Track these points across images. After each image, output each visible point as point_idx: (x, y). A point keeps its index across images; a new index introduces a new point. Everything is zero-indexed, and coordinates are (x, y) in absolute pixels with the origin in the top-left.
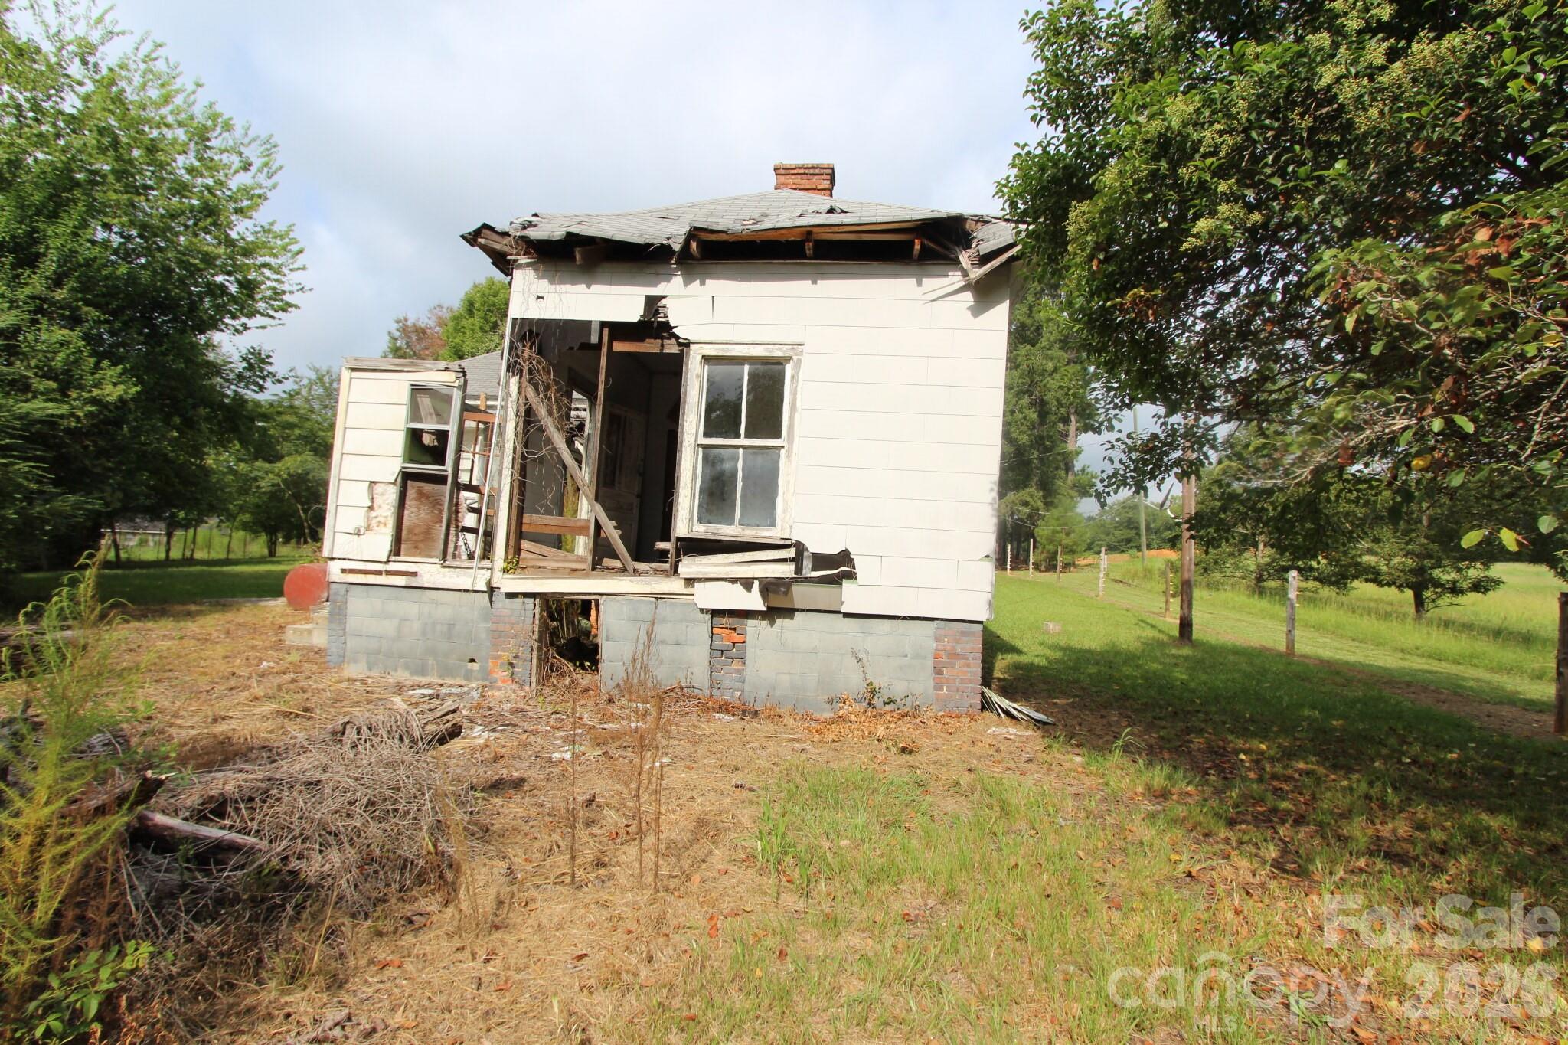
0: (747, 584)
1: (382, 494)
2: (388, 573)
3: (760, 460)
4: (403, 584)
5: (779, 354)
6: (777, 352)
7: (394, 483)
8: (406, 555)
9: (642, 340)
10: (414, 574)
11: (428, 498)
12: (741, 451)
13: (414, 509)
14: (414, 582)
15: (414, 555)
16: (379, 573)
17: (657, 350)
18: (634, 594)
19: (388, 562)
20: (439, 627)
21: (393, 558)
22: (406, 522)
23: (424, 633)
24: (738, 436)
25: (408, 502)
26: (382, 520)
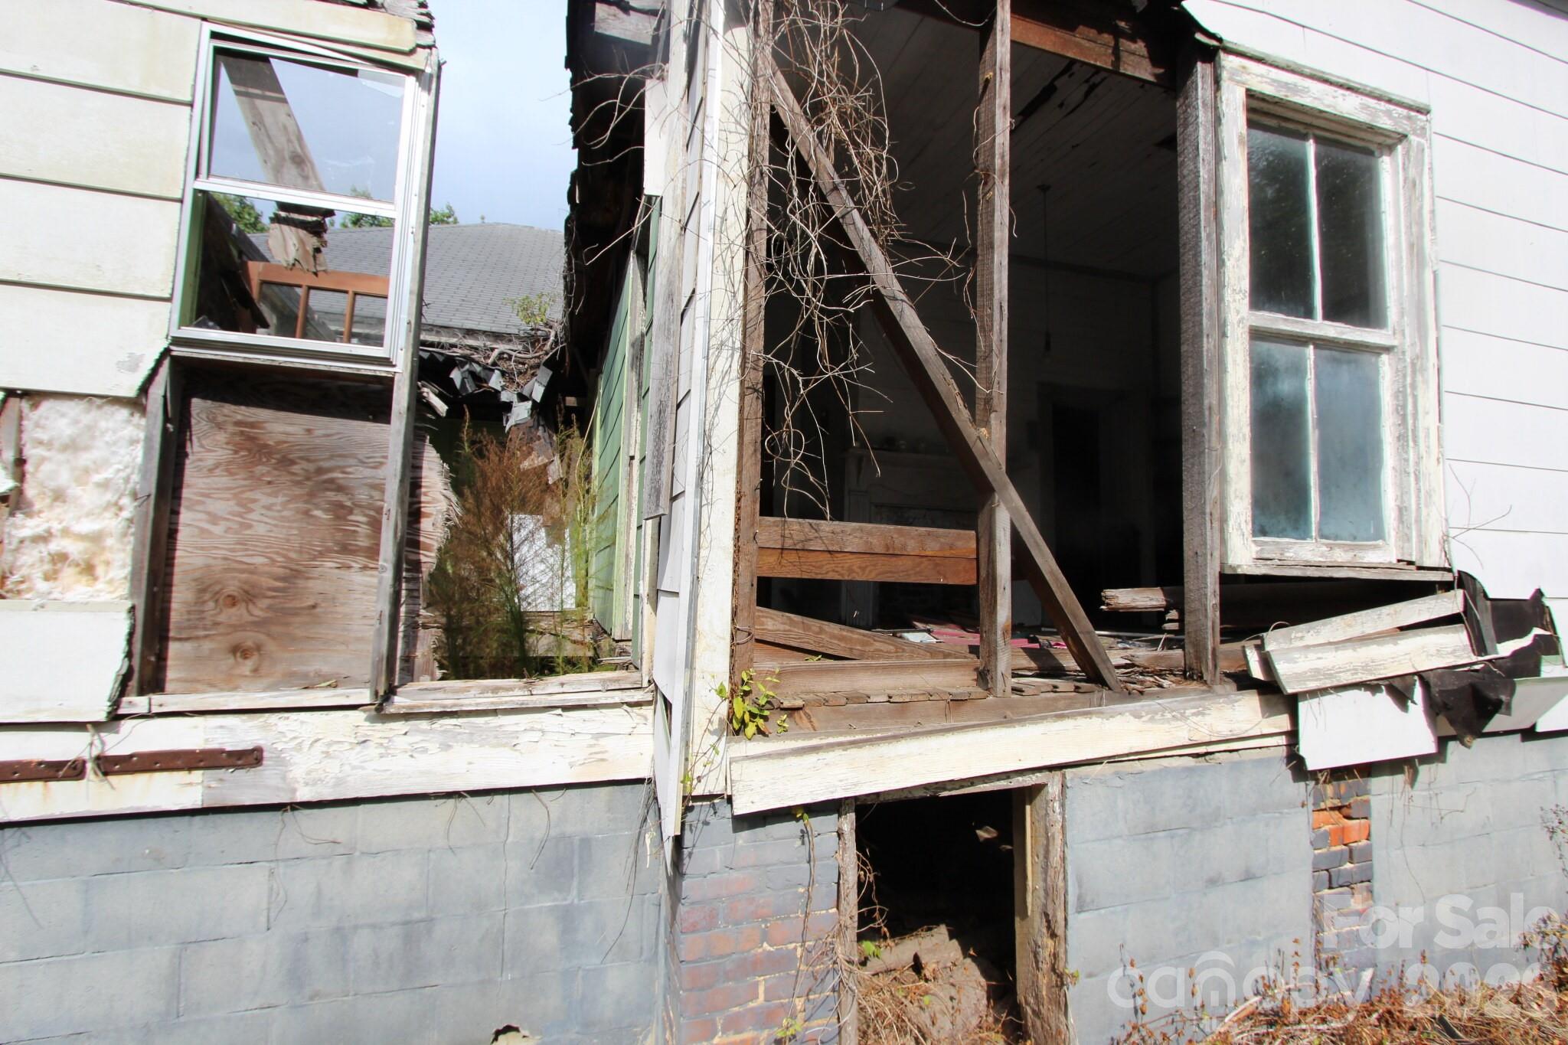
0: (1398, 690)
1: (72, 446)
2: (109, 766)
3: (1345, 375)
4: (193, 799)
5: (1384, 123)
6: (1385, 119)
7: (137, 403)
8: (191, 685)
9: (1069, 26)
10: (251, 758)
11: (285, 462)
12: (1310, 351)
13: (221, 506)
14: (241, 787)
15: (230, 683)
16: (73, 770)
17: (1105, 62)
18: (1141, 756)
19: (115, 717)
20: (362, 943)
21: (138, 703)
22: (188, 556)
23: (296, 975)
24: (1309, 314)
25: (194, 481)
26: (74, 548)
